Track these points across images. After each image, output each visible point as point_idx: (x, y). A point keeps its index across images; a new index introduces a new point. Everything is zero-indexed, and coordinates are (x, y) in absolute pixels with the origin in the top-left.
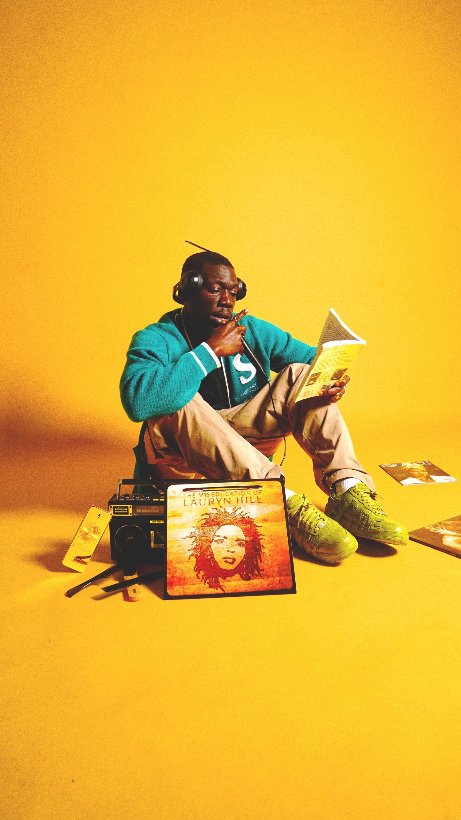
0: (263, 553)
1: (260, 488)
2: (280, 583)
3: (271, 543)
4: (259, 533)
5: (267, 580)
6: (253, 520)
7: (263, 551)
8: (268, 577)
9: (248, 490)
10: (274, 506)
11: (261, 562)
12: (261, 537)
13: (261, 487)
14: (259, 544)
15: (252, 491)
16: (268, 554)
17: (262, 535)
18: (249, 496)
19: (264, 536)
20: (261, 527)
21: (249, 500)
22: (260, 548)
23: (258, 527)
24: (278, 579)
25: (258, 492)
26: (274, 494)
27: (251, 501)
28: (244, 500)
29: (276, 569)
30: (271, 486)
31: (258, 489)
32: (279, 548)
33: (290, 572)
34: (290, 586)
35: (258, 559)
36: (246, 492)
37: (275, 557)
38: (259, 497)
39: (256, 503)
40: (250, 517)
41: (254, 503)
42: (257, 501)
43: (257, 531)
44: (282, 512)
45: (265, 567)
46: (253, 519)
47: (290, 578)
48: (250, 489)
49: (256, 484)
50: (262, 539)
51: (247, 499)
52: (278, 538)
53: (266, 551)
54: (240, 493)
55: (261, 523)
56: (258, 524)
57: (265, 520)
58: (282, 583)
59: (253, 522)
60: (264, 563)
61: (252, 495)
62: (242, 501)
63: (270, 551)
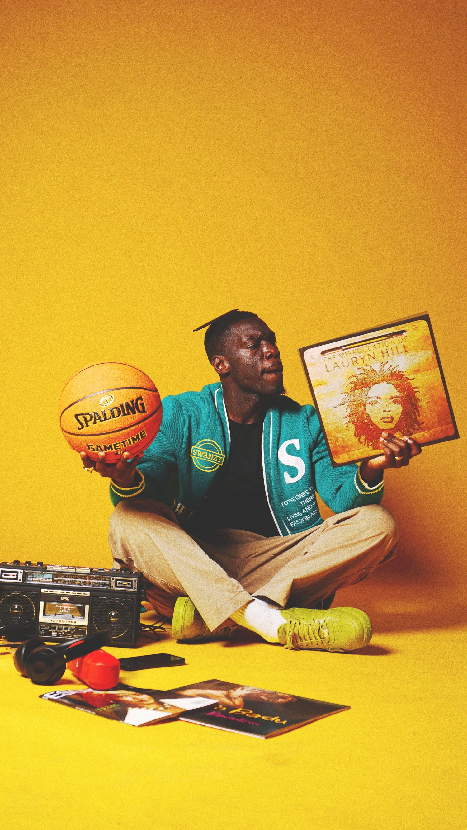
0: (420, 407)
1: (404, 333)
2: (442, 432)
3: (427, 394)
4: (412, 386)
5: (428, 432)
6: (403, 374)
7: (419, 404)
8: (429, 429)
9: (391, 339)
10: (423, 352)
11: (419, 416)
12: (416, 390)
13: (405, 331)
14: (415, 398)
15: (396, 339)
16: (426, 406)
17: (416, 388)
18: (394, 346)
19: (418, 388)
20: (414, 379)
21: (395, 351)
22: (416, 401)
23: (411, 379)
24: (439, 429)
25: (403, 338)
26: (421, 338)
27: (398, 352)
28: (390, 352)
29: (436, 419)
30: (416, 328)
31: (402, 335)
32: (435, 399)
33: (450, 420)
34: (452, 433)
35: (416, 413)
36: (390, 342)
37: (432, 408)
38: (406, 345)
39: (404, 354)
40: (399, 370)
41: (402, 354)
42: (404, 350)
43: (411, 384)
44: (433, 358)
45: (424, 419)
46: (404, 372)
47: (451, 425)
48: (393, 336)
49: (399, 329)
50: (416, 392)
51: (392, 351)
52: (433, 388)
53: (423, 404)
54: (384, 344)
56: (409, 377)
57: (417, 371)
58: (444, 431)
61: (397, 342)
62: (388, 354)
63: (428, 402)
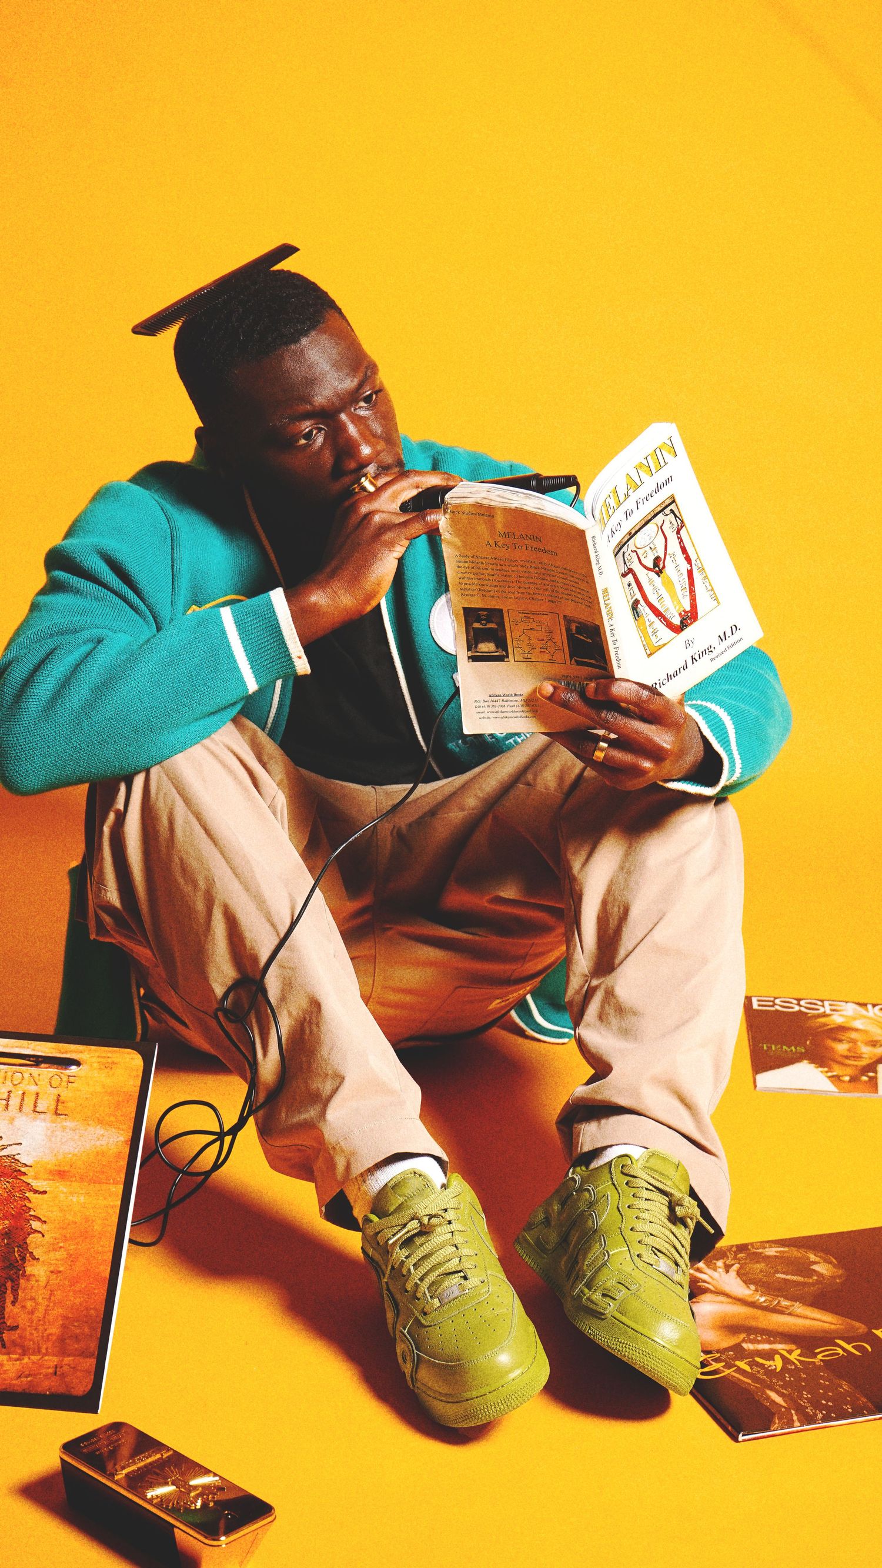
0: (28, 1278)
1: (74, 1067)
2: (55, 1373)
3: (61, 1247)
4: (32, 1213)
5: (18, 1360)
6: (23, 1170)
7: (29, 1270)
8: (25, 1352)
9: (34, 1071)
10: (100, 1130)
11: (13, 1303)
12: (35, 1225)
13: (77, 1063)
14: (24, 1246)
15: (46, 1072)
16: (43, 1280)
17: (39, 1219)
18: (33, 1089)
19: (45, 1222)
20: (45, 1192)
21: (29, 1102)
22: (24, 1259)
23: (36, 1192)
24: (52, 1360)
25: (65, 1079)
26: (111, 1094)
27: (35, 1106)
28: (15, 1102)
29: (54, 1330)
30: (109, 1066)
31: (66, 1069)
32: (79, 1267)
33: (94, 1346)
34: (81, 1387)
35: (9, 1292)
36: (26, 1076)
37: (58, 1294)
38: (62, 1098)
39: (49, 1116)
40: (17, 1157)
41: (42, 1116)
42: (53, 1107)
43: (28, 1205)
44: (118, 1155)
45: (23, 1319)
46: (26, 1166)
47: (90, 1363)
48: (43, 1065)
49: (66, 1052)
50: (36, 1231)
51: (23, 1099)
52: (85, 1235)
53: (37, 1271)
54: (9, 1074)
55: (45, 1180)
56: (35, 1184)
57: (61, 1174)
58: (63, 1376)
59: (25, 1174)
60: (24, 1307)
61: (43, 1087)
62: (7, 1105)
63: (52, 1272)
